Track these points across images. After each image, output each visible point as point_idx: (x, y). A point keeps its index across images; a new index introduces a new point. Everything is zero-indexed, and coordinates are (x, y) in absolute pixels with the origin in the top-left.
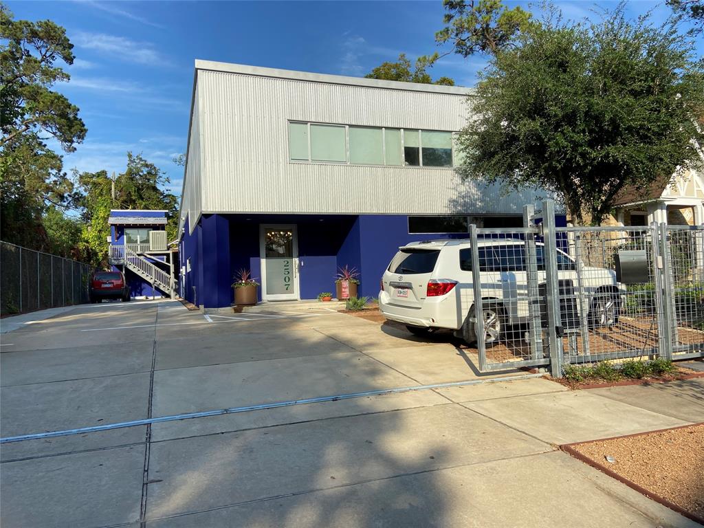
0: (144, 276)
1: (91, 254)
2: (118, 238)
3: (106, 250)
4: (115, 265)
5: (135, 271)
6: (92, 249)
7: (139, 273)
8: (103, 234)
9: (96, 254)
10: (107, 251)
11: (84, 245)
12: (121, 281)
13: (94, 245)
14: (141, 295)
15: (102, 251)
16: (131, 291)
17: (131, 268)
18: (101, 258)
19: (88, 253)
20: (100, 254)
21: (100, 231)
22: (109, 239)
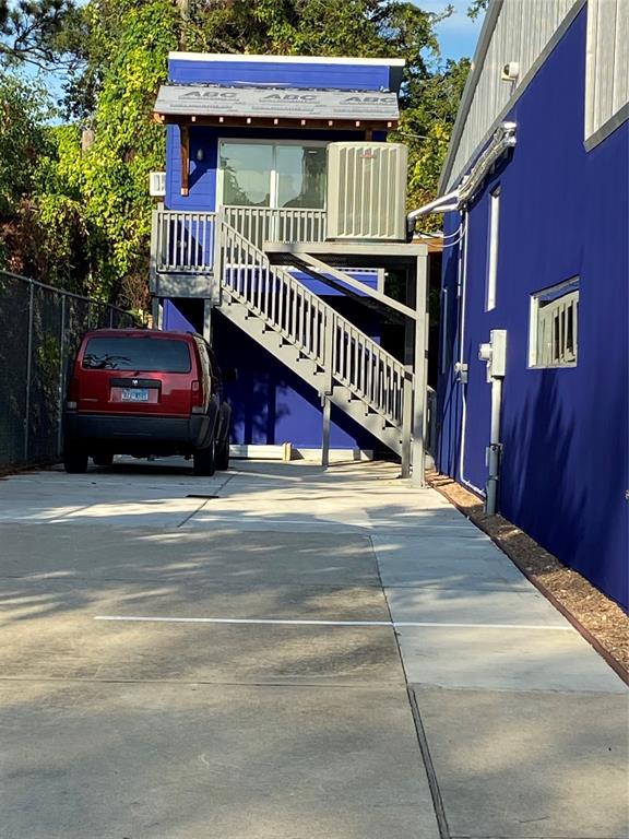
0: (287, 357)
1: (88, 247)
2: (190, 181)
3: (142, 230)
4: (173, 300)
5: (254, 329)
6: (91, 227)
7: (270, 342)
8: (138, 163)
9: (106, 247)
10: (147, 237)
11: (64, 208)
12: (195, 375)
13: (98, 207)
14: (271, 442)
15: (128, 237)
16: (234, 419)
17: (236, 314)
18: (124, 265)
19: (77, 241)
20: (121, 249)
21: (125, 152)
22: (157, 185)
